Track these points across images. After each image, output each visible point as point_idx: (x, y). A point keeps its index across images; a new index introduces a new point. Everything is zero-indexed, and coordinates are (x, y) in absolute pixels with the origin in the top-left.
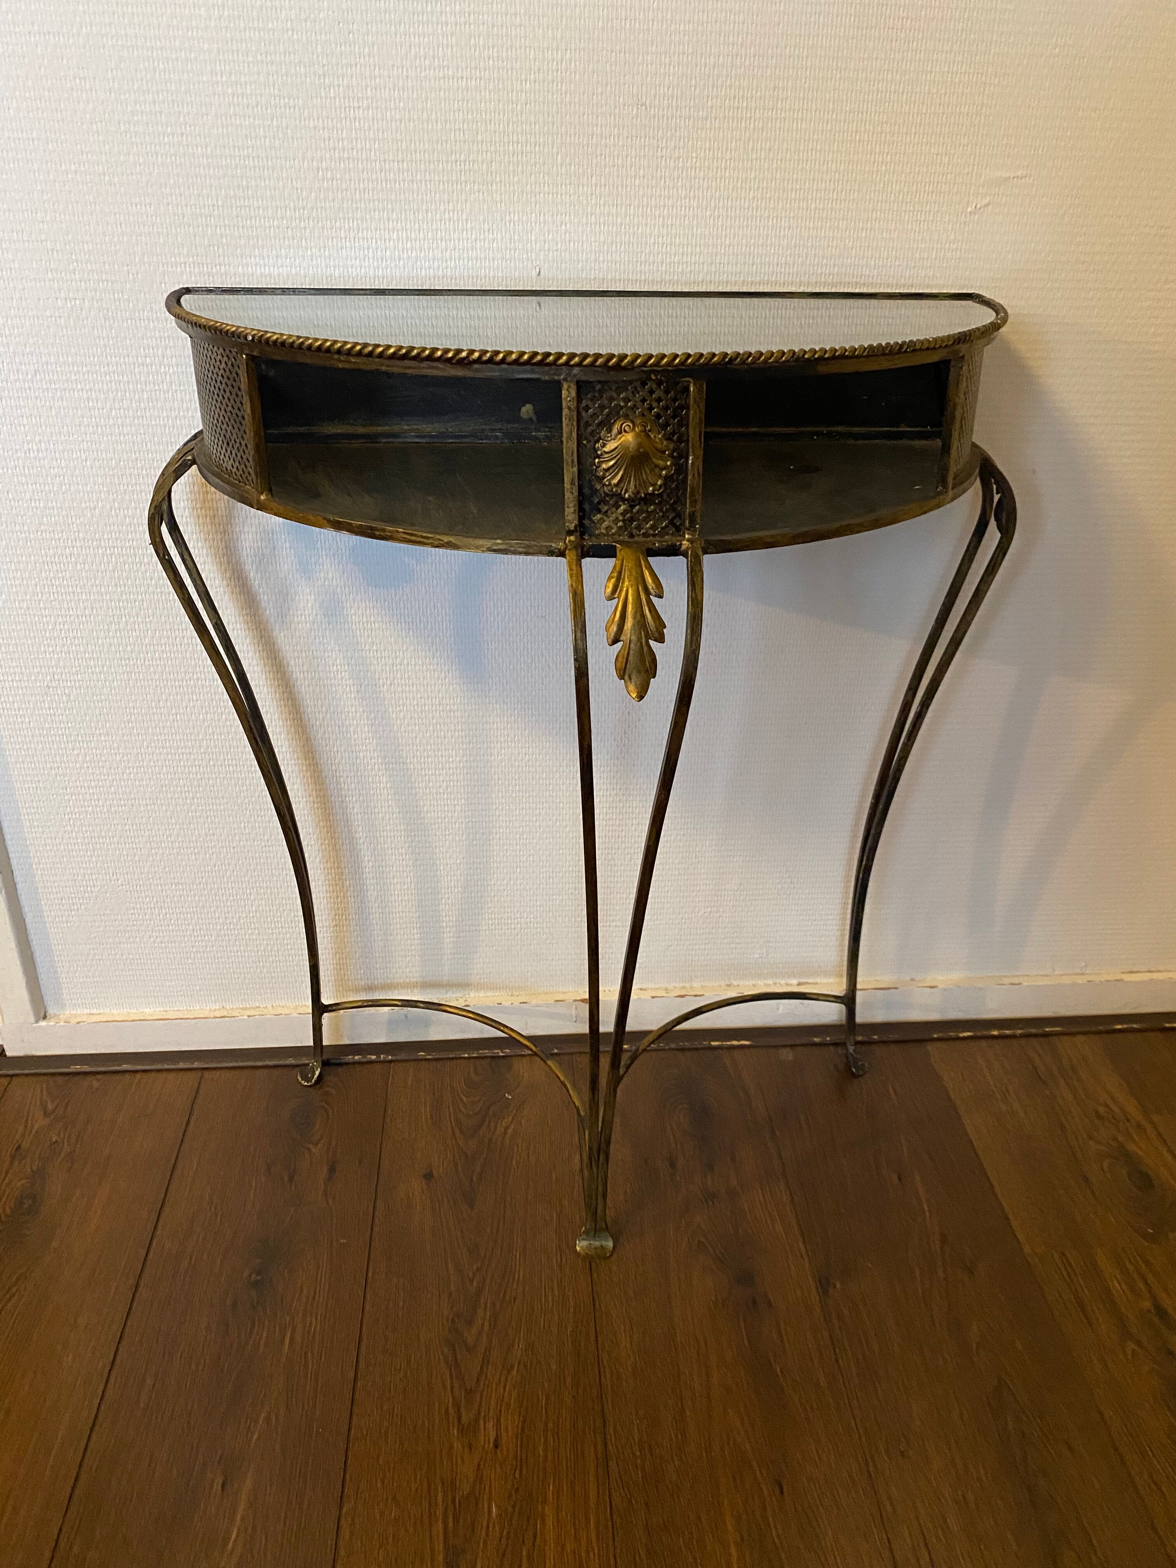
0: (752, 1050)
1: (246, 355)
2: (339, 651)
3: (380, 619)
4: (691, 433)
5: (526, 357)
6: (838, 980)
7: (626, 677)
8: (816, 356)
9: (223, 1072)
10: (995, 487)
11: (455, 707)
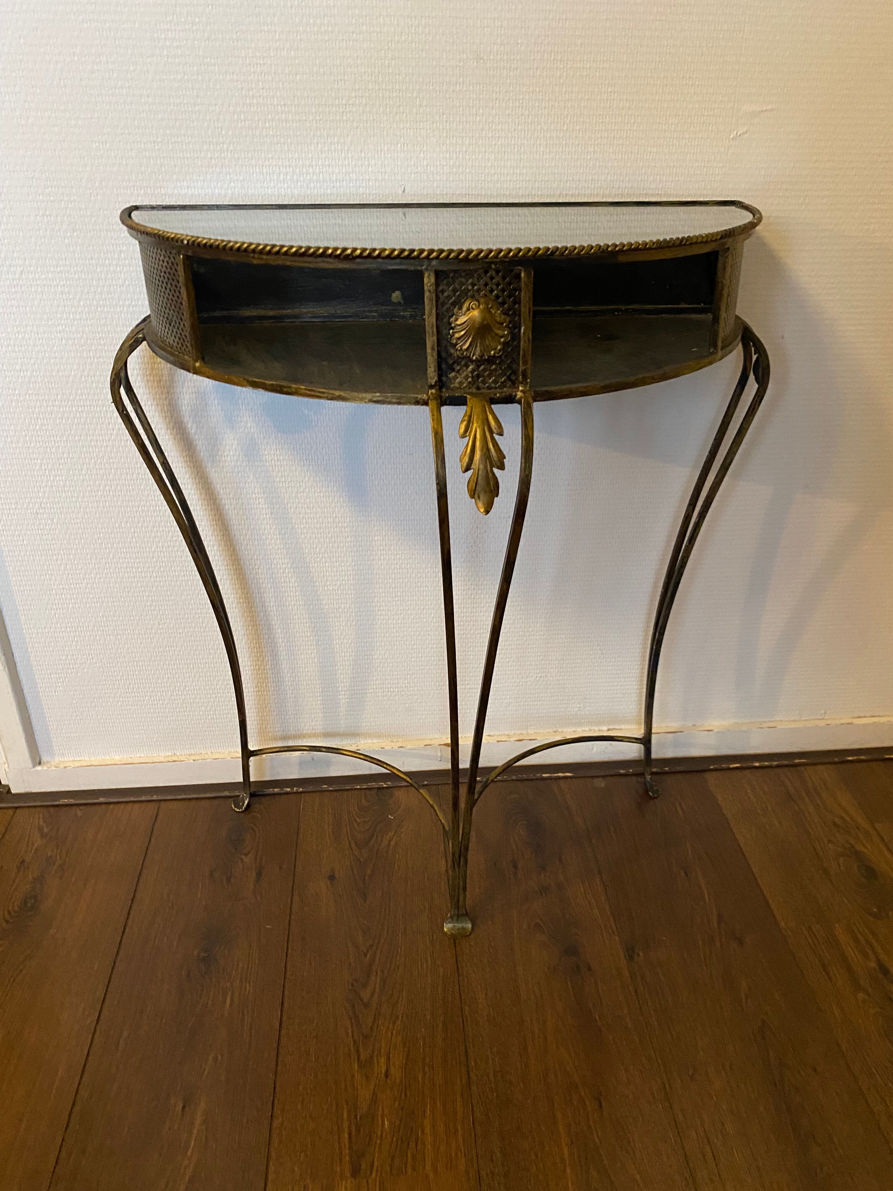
0: (574, 780)
1: (183, 255)
2: (257, 482)
3: (287, 458)
4: (523, 309)
5: (396, 253)
6: (637, 727)
7: (476, 496)
8: (617, 249)
9: (175, 803)
10: (753, 349)
11: (346, 525)
